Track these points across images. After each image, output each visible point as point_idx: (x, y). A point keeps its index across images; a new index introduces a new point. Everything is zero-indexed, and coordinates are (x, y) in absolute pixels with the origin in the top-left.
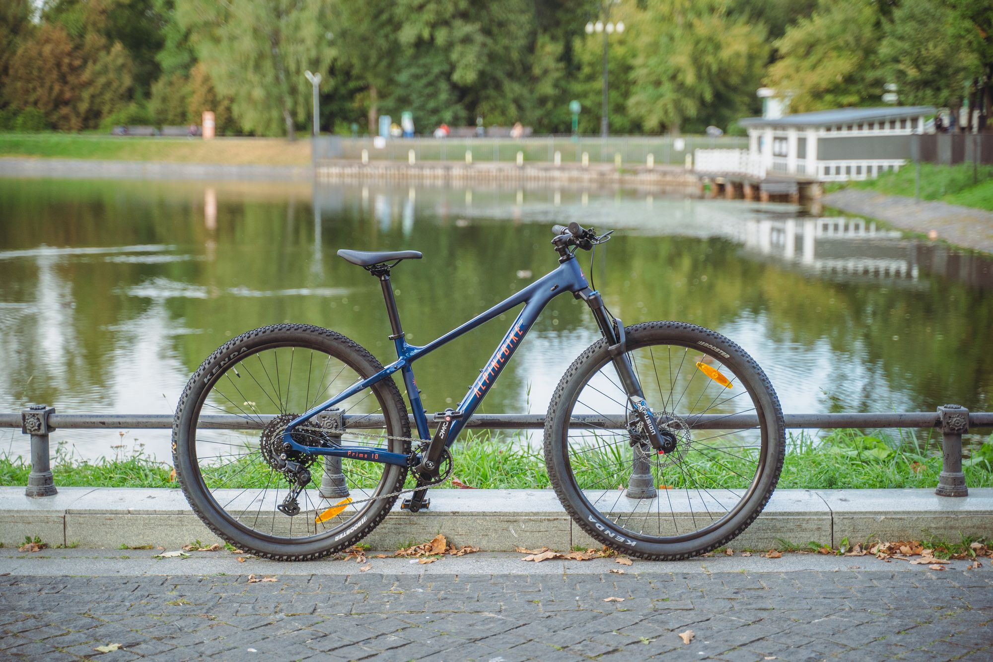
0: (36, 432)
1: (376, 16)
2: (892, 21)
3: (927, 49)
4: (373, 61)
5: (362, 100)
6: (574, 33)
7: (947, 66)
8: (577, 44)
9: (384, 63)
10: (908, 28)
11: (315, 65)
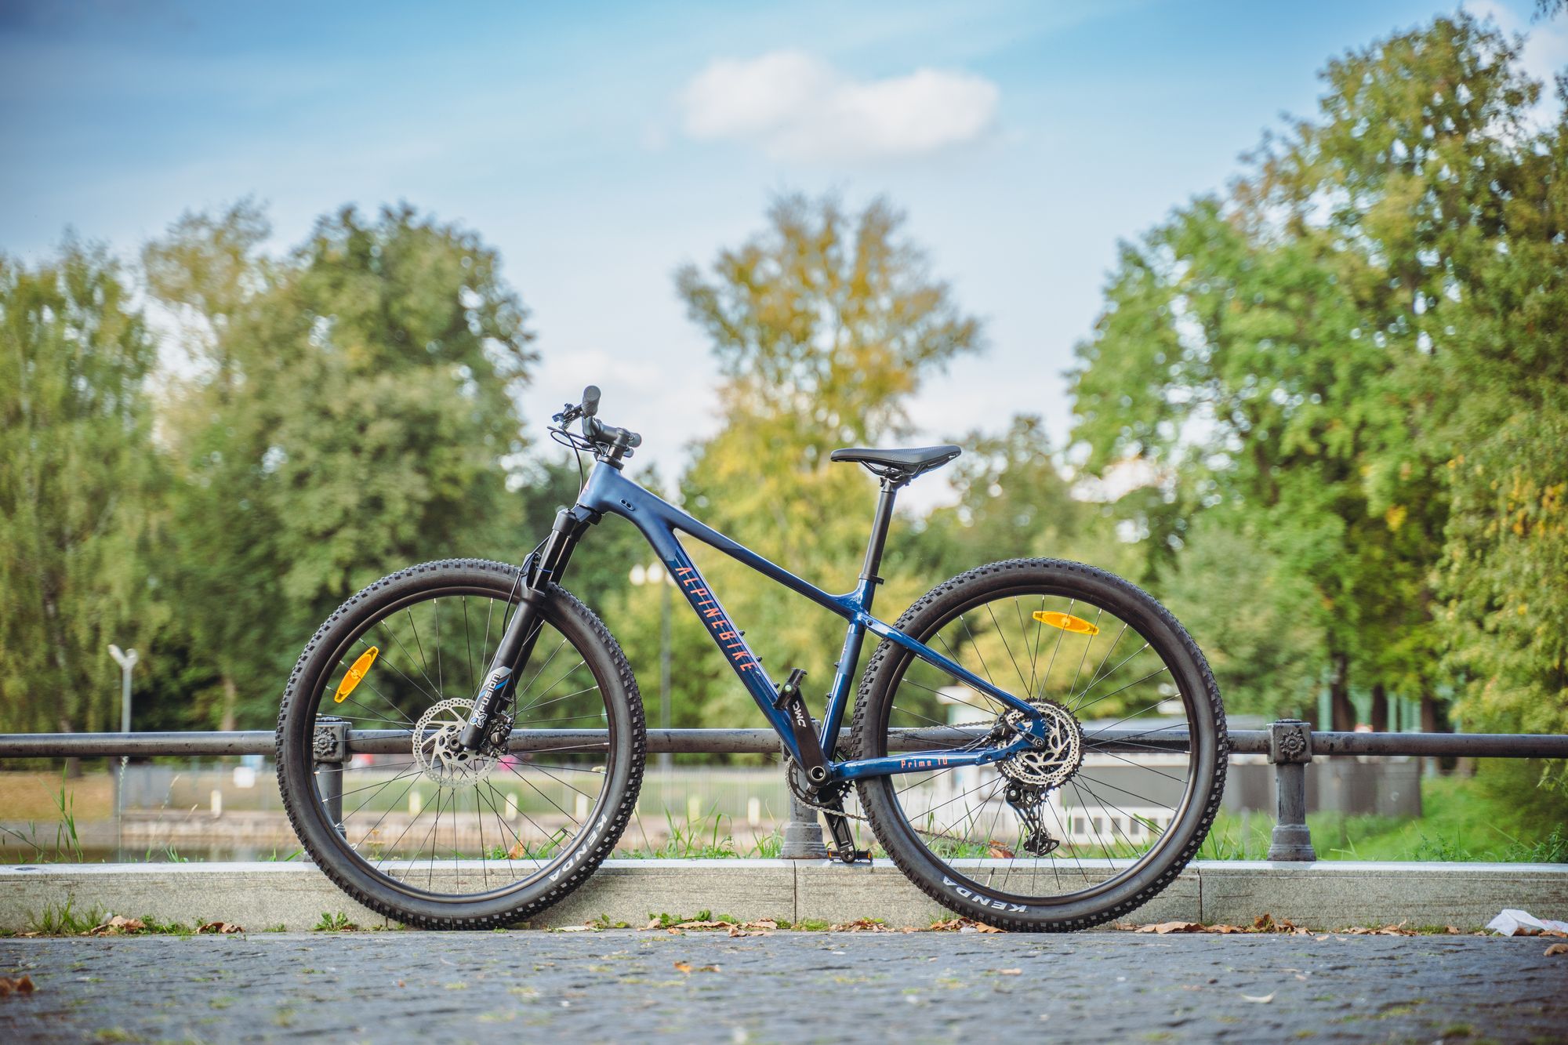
0: (329, 757)
1: (243, 550)
2: (1176, 569)
3: (1239, 620)
4: (231, 630)
5: (208, 702)
6: (602, 587)
7: (1274, 650)
8: (610, 603)
9: (254, 634)
10: (1207, 581)
11: (126, 634)
